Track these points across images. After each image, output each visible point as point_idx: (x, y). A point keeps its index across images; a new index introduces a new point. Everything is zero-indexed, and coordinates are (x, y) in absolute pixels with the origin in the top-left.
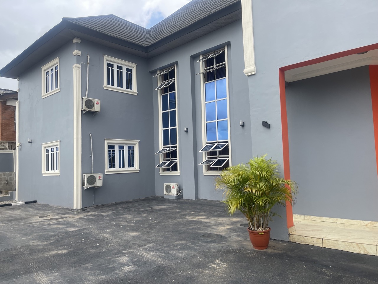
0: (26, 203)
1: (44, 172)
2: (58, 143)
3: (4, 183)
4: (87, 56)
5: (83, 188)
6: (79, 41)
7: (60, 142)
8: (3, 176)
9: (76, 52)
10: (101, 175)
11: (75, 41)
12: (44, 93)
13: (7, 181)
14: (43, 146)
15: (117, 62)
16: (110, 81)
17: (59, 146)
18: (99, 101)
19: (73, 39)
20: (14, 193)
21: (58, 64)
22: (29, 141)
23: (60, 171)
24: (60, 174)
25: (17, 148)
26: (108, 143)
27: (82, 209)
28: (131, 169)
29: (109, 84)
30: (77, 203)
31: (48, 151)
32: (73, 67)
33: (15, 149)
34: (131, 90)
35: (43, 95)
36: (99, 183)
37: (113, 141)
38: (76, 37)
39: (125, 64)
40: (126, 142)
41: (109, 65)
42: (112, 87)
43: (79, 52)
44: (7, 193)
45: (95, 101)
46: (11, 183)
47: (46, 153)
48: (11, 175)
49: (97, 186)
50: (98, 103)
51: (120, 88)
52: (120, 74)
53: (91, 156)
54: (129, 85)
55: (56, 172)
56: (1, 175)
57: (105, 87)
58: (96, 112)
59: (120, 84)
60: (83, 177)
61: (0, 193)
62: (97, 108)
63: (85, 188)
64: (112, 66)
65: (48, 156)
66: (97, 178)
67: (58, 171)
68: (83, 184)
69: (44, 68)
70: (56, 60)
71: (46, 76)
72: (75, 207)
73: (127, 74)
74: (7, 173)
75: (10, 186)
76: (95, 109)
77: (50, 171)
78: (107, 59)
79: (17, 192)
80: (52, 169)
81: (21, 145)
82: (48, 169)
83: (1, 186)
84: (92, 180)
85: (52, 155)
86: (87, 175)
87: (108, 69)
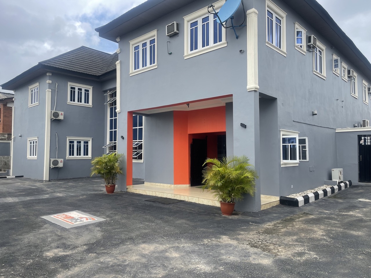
0: (16, 177)
1: (29, 157)
2: (37, 138)
3: (3, 164)
4: (56, 84)
5: (50, 167)
6: (51, 74)
7: (38, 138)
8: (3, 159)
9: (49, 81)
10: (62, 160)
11: (48, 74)
12: (30, 105)
13: (5, 162)
14: (28, 139)
15: (77, 86)
16: (73, 99)
17: (37, 140)
18: (63, 113)
19: (47, 73)
20: (9, 171)
21: (38, 87)
22: (19, 135)
23: (37, 157)
24: (37, 158)
25: (12, 140)
26: (69, 140)
27: (49, 180)
28: (86, 156)
29: (71, 100)
30: (46, 176)
31: (31, 143)
32: (46, 91)
33: (11, 140)
34: (88, 104)
35: (29, 105)
36: (61, 165)
37: (72, 138)
38: (48, 72)
39: (84, 87)
40: (82, 139)
41: (72, 88)
42: (74, 102)
43: (50, 82)
44: (5, 171)
45: (60, 113)
46: (8, 164)
47: (30, 145)
48: (8, 158)
49: (59, 166)
50: (62, 114)
51: (79, 103)
52: (80, 94)
53: (57, 148)
54: (87, 101)
55: (35, 157)
56: (1, 158)
57: (68, 103)
58: (60, 119)
59: (80, 100)
60: (50, 160)
61: (1, 170)
62: (61, 117)
63: (52, 168)
64: (74, 88)
65: (31, 146)
66: (59, 162)
67: (36, 157)
68: (50, 165)
69: (30, 87)
70: (37, 84)
71: (31, 93)
72: (44, 180)
73: (85, 93)
74: (5, 156)
75: (7, 166)
76: (60, 118)
77: (32, 157)
78: (70, 84)
79: (11, 170)
80: (33, 155)
81: (15, 138)
82: (31, 155)
83: (1, 166)
84: (55, 163)
85: (33, 145)
86: (52, 160)
87: (71, 91)
